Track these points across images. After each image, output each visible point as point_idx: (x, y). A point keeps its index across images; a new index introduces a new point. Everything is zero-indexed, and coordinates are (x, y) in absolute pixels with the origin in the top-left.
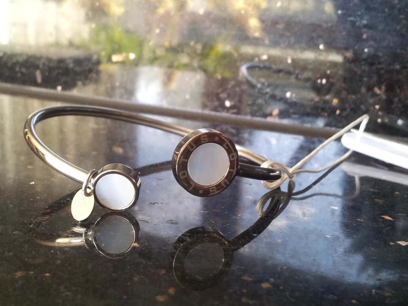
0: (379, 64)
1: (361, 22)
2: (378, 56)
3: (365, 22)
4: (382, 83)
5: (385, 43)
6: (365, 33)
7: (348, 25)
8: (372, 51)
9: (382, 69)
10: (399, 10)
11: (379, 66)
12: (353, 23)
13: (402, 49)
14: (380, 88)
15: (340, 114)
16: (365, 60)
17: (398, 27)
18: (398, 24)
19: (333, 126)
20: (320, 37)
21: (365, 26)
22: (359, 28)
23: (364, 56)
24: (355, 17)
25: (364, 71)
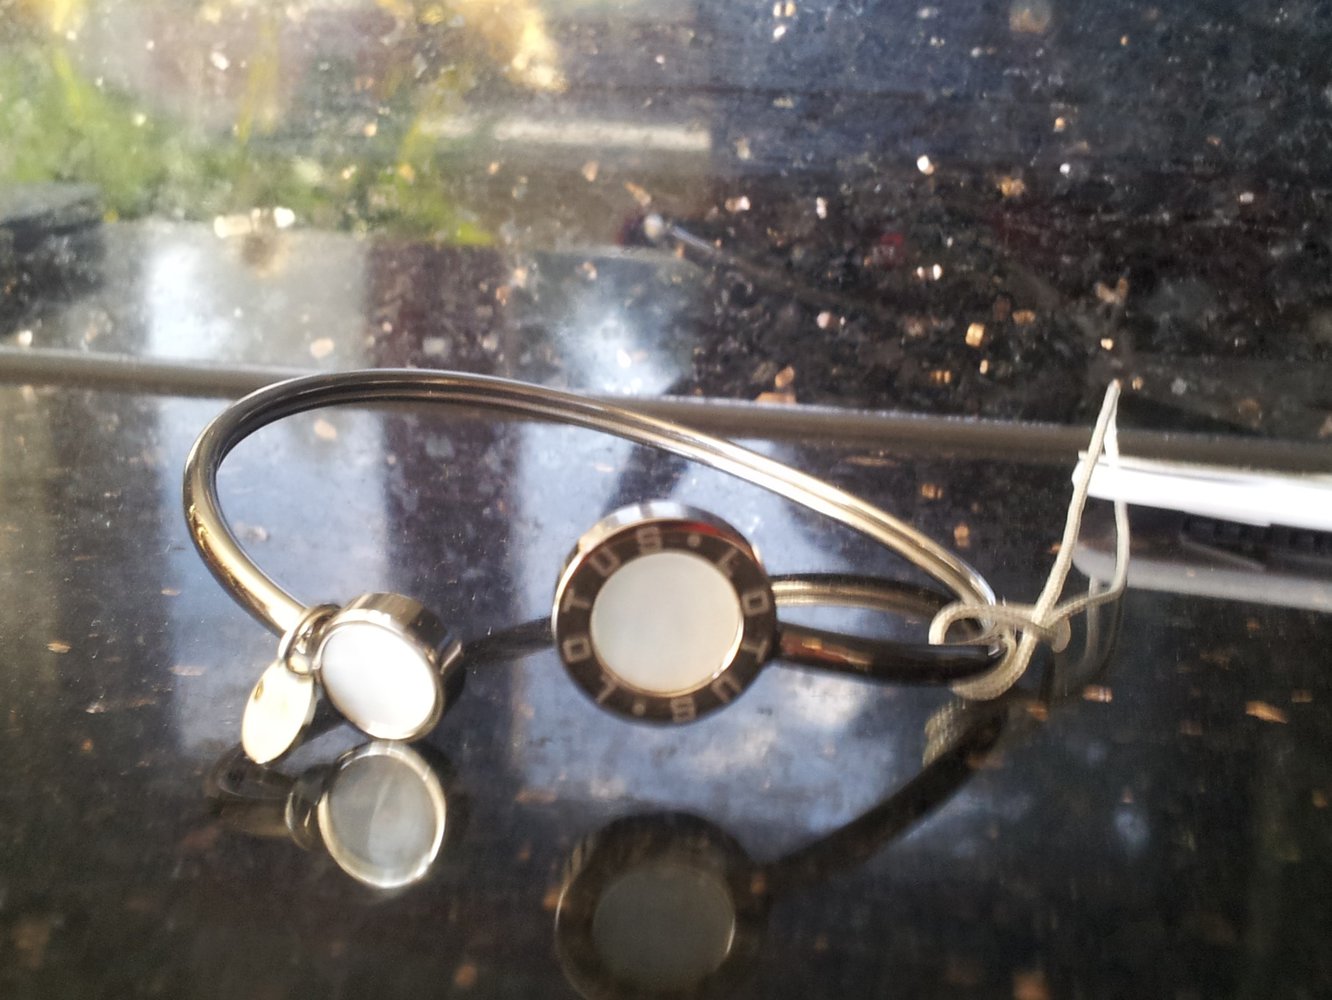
0: (1108, 209)
1: (1045, 81)
2: (1102, 185)
3: (1058, 80)
4: (1119, 269)
5: (1124, 146)
6: (1060, 114)
7: (1005, 94)
8: (1085, 173)
9: (1117, 225)
10: (1165, 39)
11: (1106, 218)
12: (1020, 86)
13: (1177, 161)
14: (1112, 286)
15: (990, 373)
16: (1065, 199)
17: (1163, 94)
18: (1160, 83)
19: (970, 413)
20: (916, 132)
21: (1060, 94)
22: (1040, 99)
23: (1060, 188)
24: (1026, 66)
25: (1062, 235)
